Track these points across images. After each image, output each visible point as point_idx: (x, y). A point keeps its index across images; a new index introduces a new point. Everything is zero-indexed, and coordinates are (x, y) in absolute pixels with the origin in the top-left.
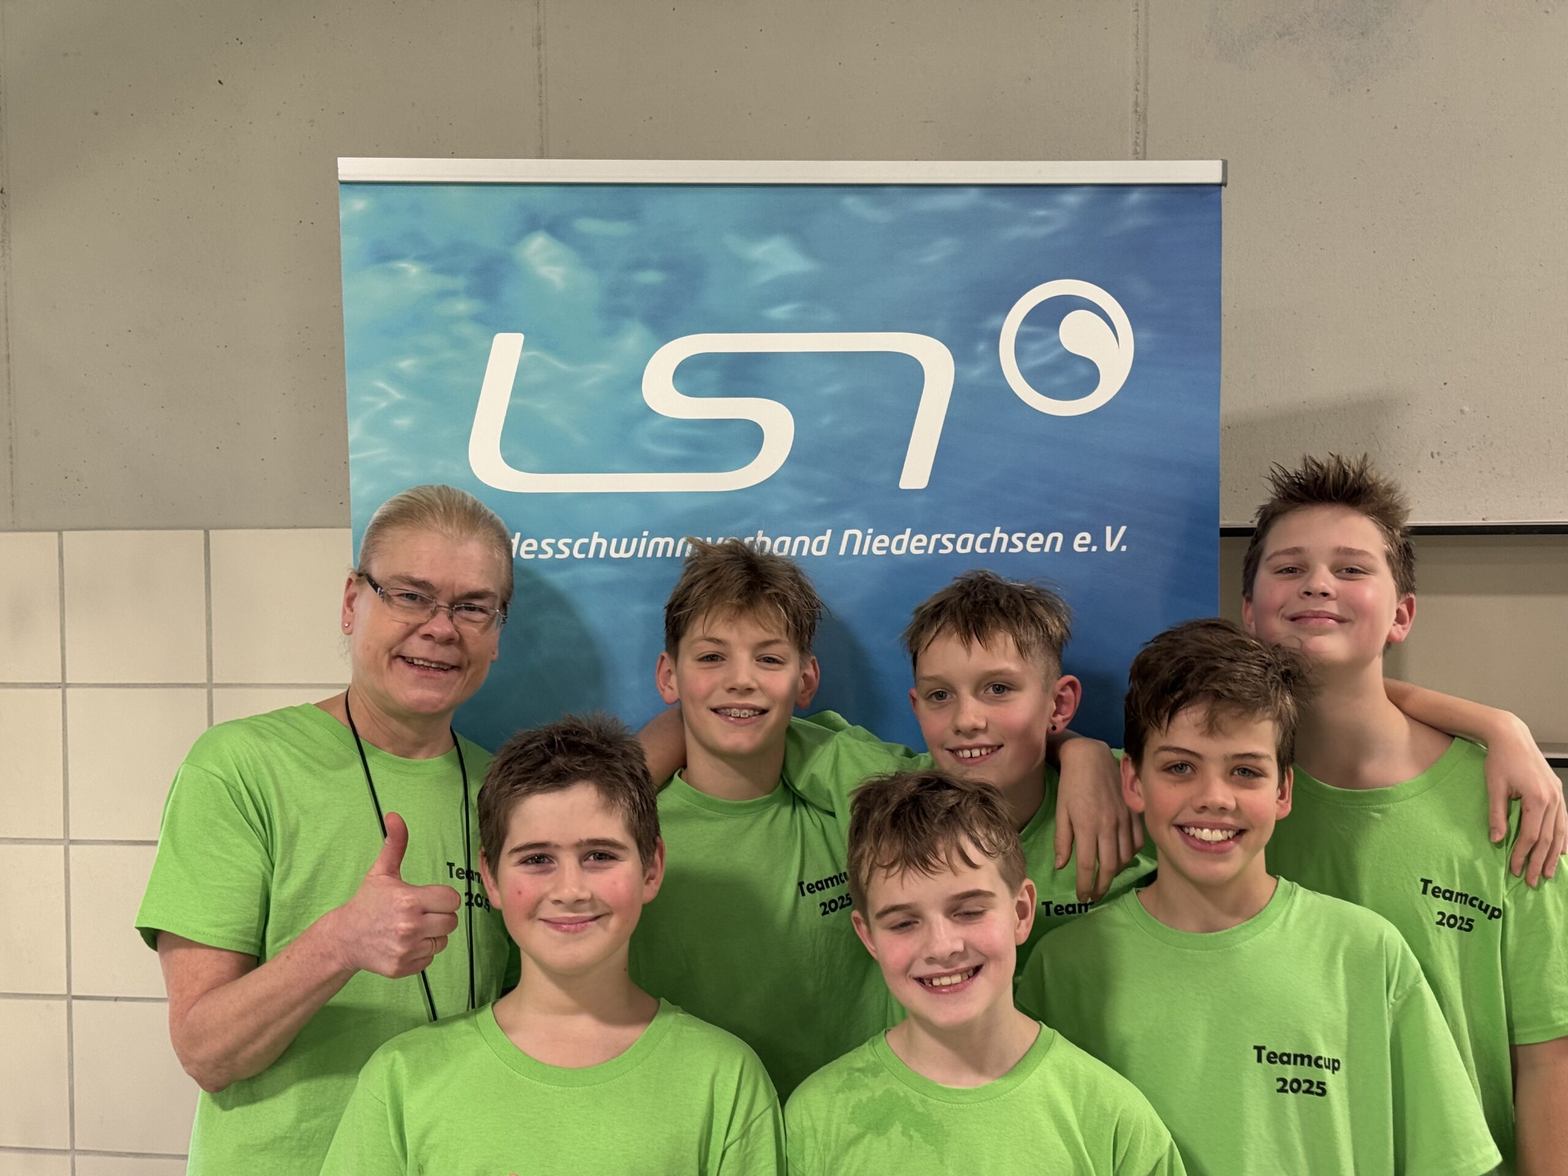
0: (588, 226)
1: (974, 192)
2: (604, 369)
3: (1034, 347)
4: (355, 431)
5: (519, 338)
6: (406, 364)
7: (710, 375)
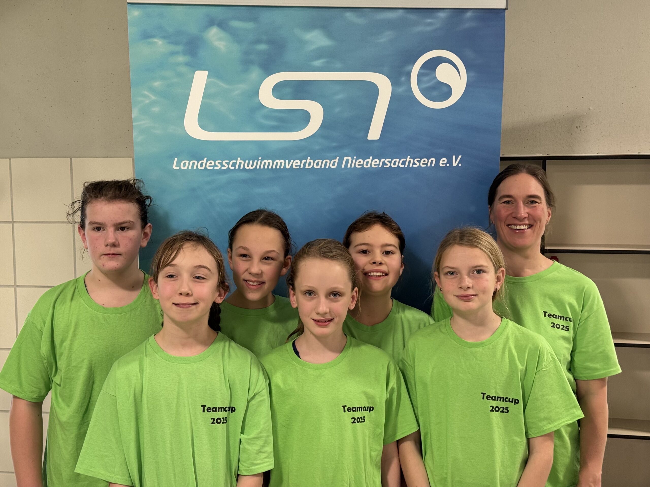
0: (236, 24)
1: (401, 11)
2: (242, 87)
3: (425, 79)
4: (135, 113)
5: (206, 73)
6: (157, 84)
7: (288, 90)
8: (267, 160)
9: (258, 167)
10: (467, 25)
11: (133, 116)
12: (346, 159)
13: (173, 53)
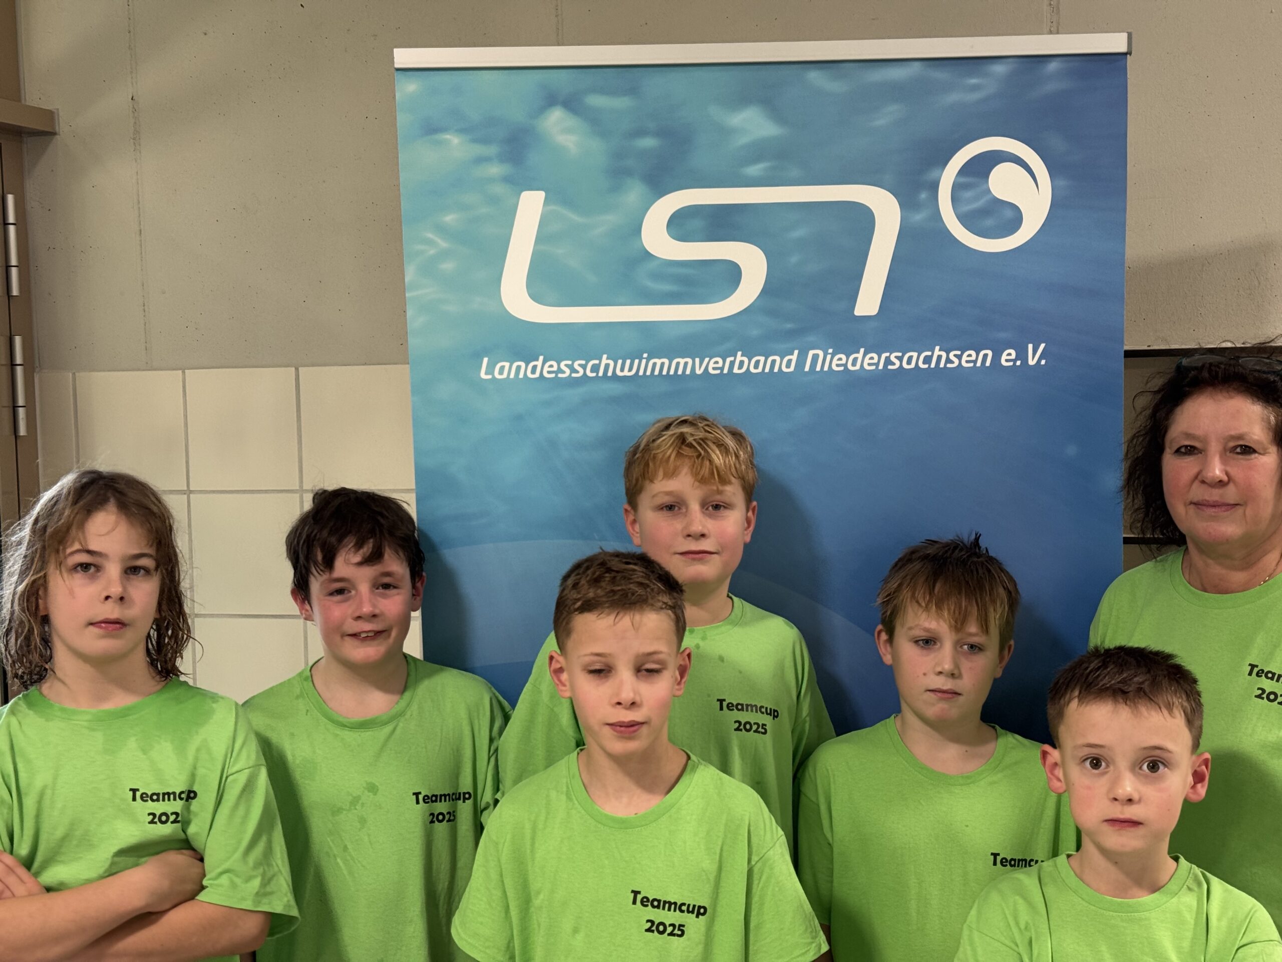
0: (596, 101)
1: (917, 64)
2: (610, 220)
3: (968, 194)
4: (410, 274)
5: (542, 194)
6: (449, 218)
7: (697, 224)
8: (660, 358)
9: (641, 373)
10: (1051, 87)
11: (407, 279)
12: (814, 355)
13: (480, 160)
